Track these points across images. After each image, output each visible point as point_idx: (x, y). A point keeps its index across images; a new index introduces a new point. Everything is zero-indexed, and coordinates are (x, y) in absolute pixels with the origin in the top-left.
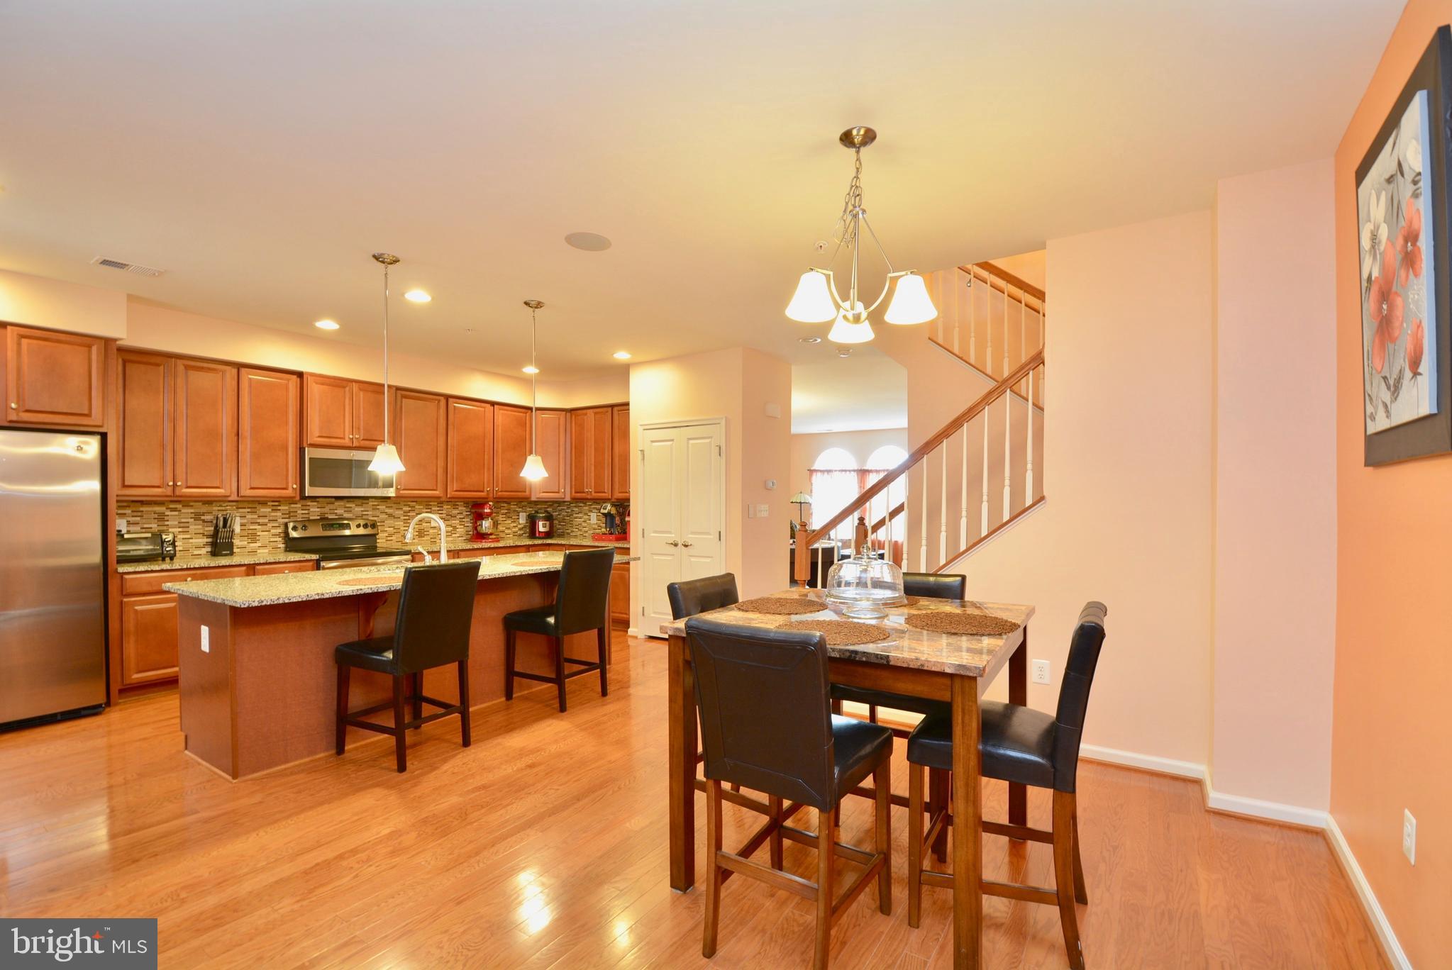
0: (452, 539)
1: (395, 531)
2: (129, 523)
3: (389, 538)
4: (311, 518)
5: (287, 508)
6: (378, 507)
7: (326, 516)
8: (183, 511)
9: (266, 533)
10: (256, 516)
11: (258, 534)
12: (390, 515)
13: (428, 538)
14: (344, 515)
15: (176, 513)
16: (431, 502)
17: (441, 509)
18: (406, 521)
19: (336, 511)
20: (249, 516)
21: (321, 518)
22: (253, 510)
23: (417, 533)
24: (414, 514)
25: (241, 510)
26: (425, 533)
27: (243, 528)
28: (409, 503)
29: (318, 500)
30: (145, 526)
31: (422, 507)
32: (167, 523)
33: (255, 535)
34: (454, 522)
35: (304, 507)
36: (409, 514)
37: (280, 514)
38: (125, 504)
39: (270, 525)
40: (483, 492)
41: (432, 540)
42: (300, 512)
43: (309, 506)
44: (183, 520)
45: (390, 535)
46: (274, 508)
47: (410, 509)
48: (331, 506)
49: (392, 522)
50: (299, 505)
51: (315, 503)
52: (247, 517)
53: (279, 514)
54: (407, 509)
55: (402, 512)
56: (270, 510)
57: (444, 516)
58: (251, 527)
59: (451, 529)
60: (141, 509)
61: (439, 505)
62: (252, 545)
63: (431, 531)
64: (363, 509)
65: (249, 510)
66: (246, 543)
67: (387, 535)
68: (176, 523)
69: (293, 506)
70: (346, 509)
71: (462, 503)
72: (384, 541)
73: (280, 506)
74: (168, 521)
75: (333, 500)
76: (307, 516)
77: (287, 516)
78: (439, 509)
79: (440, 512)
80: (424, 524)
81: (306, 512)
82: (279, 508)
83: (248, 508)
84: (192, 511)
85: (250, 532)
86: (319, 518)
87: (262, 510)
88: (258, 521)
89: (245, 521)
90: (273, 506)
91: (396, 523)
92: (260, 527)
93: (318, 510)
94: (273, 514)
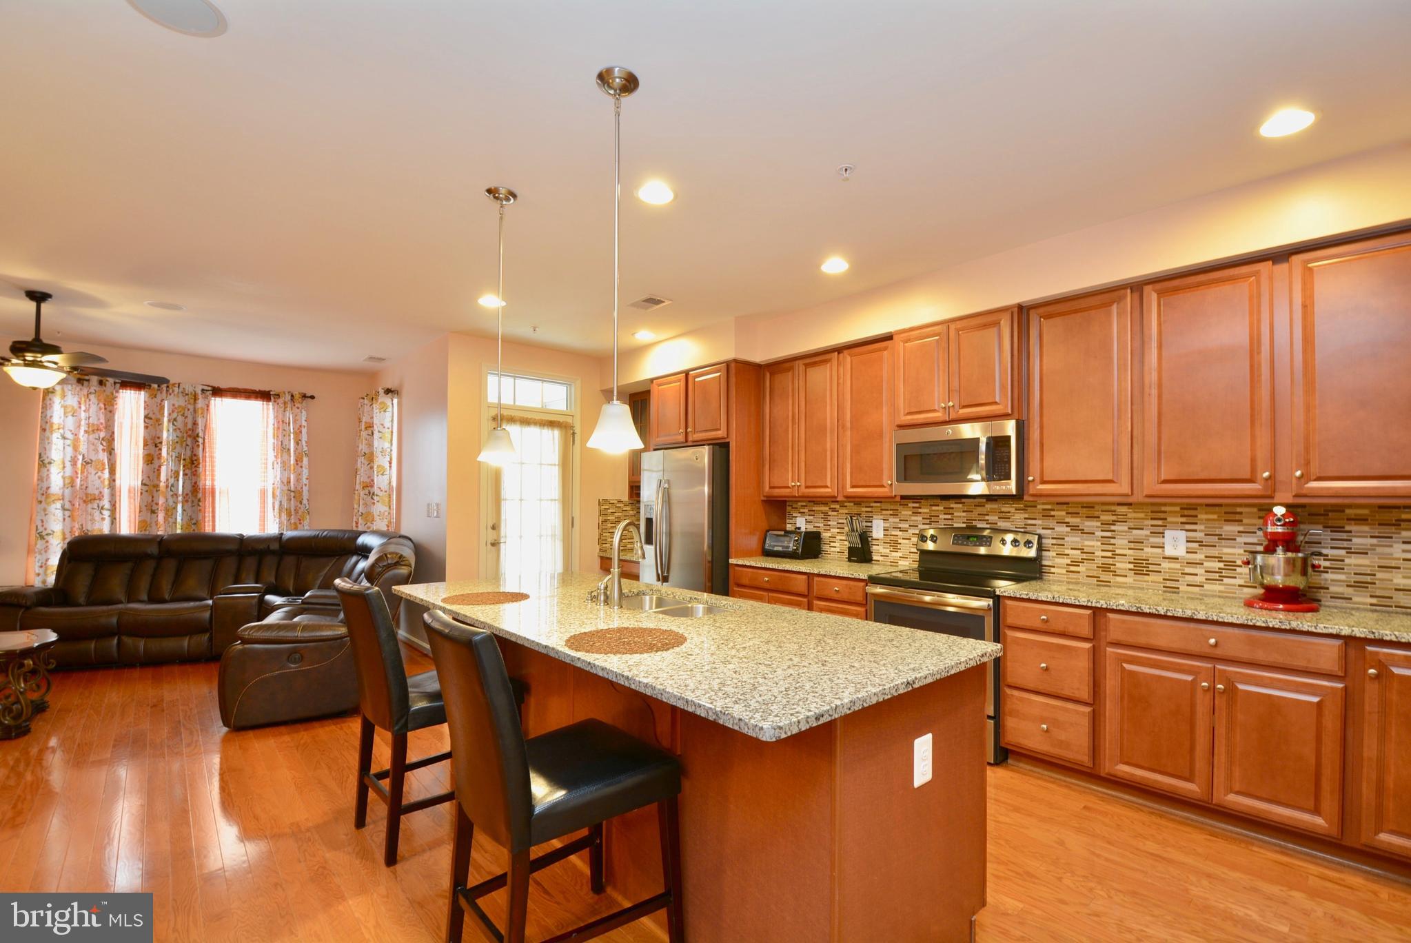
0: (1222, 588)
1: (1084, 556)
2: (807, 522)
3: (1072, 568)
4: (956, 525)
5: (927, 511)
6: (1053, 513)
7: (974, 523)
8: (840, 511)
9: (907, 541)
10: (897, 520)
11: (900, 541)
12: (1075, 528)
13: (1159, 578)
14: (999, 524)
15: (835, 513)
16: (1165, 505)
17: (1191, 519)
18: (1106, 540)
19: (987, 518)
20: (892, 520)
21: (968, 527)
22: (895, 512)
23: (1131, 566)
24: (1126, 528)
25: (884, 512)
26: (1151, 568)
27: (886, 533)
28: (1113, 508)
29: (963, 500)
30: (817, 525)
31: (1142, 515)
32: (829, 523)
33: (896, 542)
34: (1226, 550)
35: (948, 511)
36: (1113, 528)
37: (921, 518)
38: (804, 504)
39: (911, 531)
40: (1250, 481)
41: (1168, 584)
42: (942, 516)
43: (953, 508)
44: (840, 521)
45: (1075, 563)
46: (915, 510)
47: (1114, 518)
48: (980, 510)
49: (1078, 539)
50: (941, 508)
51: (960, 505)
52: (890, 520)
53: (919, 518)
54: (1107, 517)
55: (1099, 524)
56: (910, 513)
57: (1199, 535)
58: (893, 533)
59: (1221, 565)
60: (814, 509)
61: (1186, 512)
62: (894, 554)
63: (1166, 565)
64: (1027, 516)
65: (891, 512)
66: (888, 551)
67: (1069, 561)
68: (835, 523)
69: (934, 508)
70: (1002, 515)
71: (1255, 510)
72: (1064, 571)
73: (920, 508)
74: (829, 521)
75: (984, 500)
76: (950, 522)
77: (928, 521)
78: (1184, 520)
79: (1188, 527)
80: (1147, 550)
81: (949, 517)
82: (920, 510)
83: (891, 510)
84: (847, 511)
85: (892, 538)
86: (964, 525)
87: (903, 513)
88: (900, 526)
89: (888, 525)
90: (913, 507)
91: (1087, 543)
92: (901, 533)
93: (964, 514)
94: (913, 518)
